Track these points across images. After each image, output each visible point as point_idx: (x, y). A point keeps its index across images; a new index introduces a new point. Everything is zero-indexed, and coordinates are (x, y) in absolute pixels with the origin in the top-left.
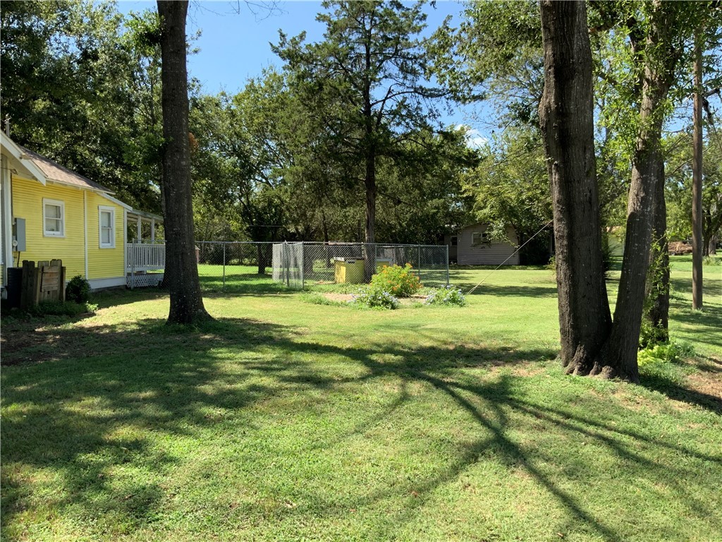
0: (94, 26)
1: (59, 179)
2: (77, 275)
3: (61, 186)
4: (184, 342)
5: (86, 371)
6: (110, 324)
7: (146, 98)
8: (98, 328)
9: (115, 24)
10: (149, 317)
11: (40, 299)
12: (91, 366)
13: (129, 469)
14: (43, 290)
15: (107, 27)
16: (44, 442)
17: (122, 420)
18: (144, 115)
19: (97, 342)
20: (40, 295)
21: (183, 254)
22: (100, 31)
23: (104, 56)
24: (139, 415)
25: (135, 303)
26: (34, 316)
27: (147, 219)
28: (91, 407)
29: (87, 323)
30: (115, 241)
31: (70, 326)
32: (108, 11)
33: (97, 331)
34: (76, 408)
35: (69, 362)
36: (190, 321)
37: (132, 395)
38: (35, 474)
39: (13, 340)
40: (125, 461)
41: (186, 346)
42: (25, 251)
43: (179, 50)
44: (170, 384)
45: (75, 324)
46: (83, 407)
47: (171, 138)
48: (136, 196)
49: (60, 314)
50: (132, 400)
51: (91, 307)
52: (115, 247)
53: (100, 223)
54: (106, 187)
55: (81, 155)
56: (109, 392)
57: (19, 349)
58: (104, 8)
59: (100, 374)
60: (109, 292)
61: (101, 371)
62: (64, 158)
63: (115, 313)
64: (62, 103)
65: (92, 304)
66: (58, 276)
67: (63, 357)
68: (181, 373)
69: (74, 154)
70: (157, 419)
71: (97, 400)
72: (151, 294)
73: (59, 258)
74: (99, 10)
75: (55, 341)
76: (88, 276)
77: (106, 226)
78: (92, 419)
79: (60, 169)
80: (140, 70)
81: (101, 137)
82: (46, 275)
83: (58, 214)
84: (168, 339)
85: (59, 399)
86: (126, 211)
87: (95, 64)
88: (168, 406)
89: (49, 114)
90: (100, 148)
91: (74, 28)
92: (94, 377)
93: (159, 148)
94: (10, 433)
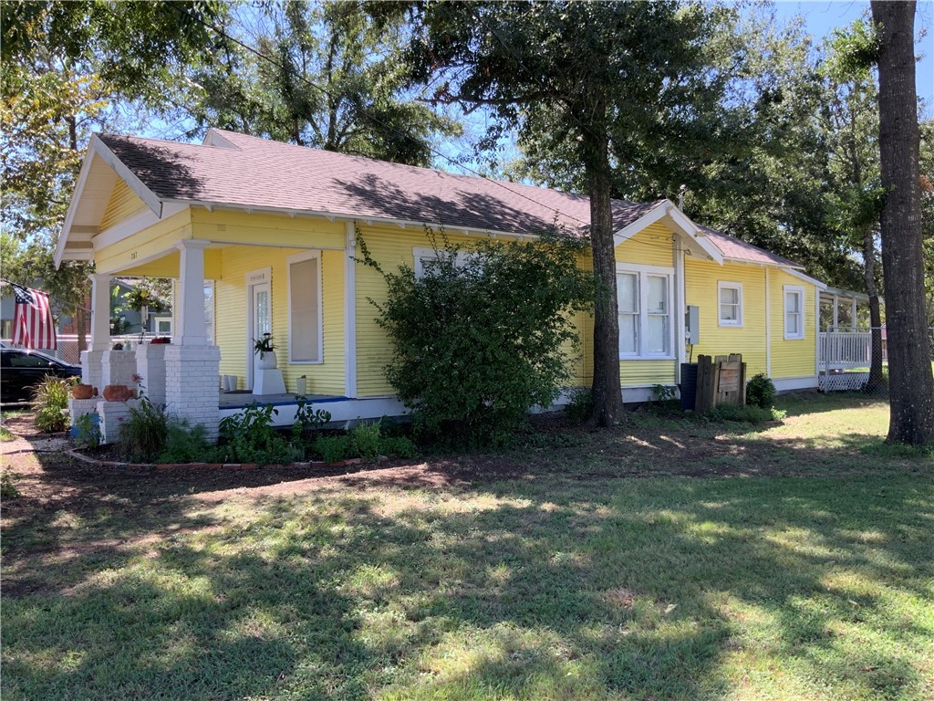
0: (776, 59)
1: (737, 256)
2: (758, 373)
3: (740, 265)
4: (915, 471)
5: (785, 495)
6: (804, 438)
7: (846, 137)
8: (790, 441)
9: (803, 50)
10: (856, 431)
11: (717, 400)
12: (790, 489)
13: (866, 631)
14: (720, 391)
15: (793, 56)
16: (749, 574)
17: (846, 564)
18: (842, 161)
19: (792, 459)
20: (717, 397)
21: (909, 345)
22: (785, 64)
23: (789, 93)
24: (865, 562)
25: (833, 412)
26: (711, 421)
27: (846, 300)
28: (798, 539)
29: (774, 433)
30: (803, 330)
31: (755, 436)
32: (793, 37)
33: (790, 445)
34: (780, 538)
35: (761, 480)
36: (920, 442)
37: (853, 534)
38: (746, 611)
39: (693, 448)
40: (856, 620)
41: (919, 477)
42: (698, 343)
43: (904, 64)
44: (904, 527)
45: (761, 434)
46: (790, 539)
47: (893, 187)
48: (829, 268)
49: (740, 420)
50: (852, 541)
51: (778, 414)
52: (803, 337)
53: (785, 306)
54: (792, 261)
55: (758, 223)
56: (819, 525)
57: (701, 458)
58: (788, 34)
59: (803, 500)
60: (796, 396)
61: (805, 497)
62: (739, 230)
63: (808, 423)
64: (739, 163)
65: (778, 410)
66: (738, 374)
67: (753, 473)
68: (919, 514)
69: (750, 223)
70: (893, 572)
71: (805, 533)
72: (852, 400)
73: (739, 352)
74: (782, 39)
75: (740, 453)
76: (770, 375)
77: (793, 310)
78: (803, 556)
79: (737, 243)
80: (837, 102)
81: (786, 197)
82: (725, 372)
83: (735, 299)
84: (890, 465)
85: (758, 525)
86: (818, 290)
87: (779, 106)
88: (907, 556)
89: (723, 179)
90: (784, 212)
91: (752, 68)
92: (797, 503)
93: (876, 201)
94: (709, 556)
